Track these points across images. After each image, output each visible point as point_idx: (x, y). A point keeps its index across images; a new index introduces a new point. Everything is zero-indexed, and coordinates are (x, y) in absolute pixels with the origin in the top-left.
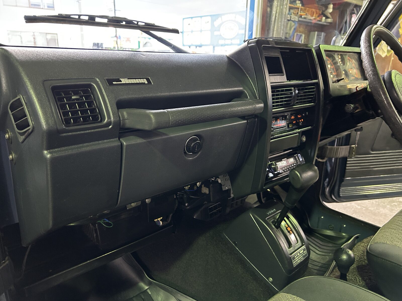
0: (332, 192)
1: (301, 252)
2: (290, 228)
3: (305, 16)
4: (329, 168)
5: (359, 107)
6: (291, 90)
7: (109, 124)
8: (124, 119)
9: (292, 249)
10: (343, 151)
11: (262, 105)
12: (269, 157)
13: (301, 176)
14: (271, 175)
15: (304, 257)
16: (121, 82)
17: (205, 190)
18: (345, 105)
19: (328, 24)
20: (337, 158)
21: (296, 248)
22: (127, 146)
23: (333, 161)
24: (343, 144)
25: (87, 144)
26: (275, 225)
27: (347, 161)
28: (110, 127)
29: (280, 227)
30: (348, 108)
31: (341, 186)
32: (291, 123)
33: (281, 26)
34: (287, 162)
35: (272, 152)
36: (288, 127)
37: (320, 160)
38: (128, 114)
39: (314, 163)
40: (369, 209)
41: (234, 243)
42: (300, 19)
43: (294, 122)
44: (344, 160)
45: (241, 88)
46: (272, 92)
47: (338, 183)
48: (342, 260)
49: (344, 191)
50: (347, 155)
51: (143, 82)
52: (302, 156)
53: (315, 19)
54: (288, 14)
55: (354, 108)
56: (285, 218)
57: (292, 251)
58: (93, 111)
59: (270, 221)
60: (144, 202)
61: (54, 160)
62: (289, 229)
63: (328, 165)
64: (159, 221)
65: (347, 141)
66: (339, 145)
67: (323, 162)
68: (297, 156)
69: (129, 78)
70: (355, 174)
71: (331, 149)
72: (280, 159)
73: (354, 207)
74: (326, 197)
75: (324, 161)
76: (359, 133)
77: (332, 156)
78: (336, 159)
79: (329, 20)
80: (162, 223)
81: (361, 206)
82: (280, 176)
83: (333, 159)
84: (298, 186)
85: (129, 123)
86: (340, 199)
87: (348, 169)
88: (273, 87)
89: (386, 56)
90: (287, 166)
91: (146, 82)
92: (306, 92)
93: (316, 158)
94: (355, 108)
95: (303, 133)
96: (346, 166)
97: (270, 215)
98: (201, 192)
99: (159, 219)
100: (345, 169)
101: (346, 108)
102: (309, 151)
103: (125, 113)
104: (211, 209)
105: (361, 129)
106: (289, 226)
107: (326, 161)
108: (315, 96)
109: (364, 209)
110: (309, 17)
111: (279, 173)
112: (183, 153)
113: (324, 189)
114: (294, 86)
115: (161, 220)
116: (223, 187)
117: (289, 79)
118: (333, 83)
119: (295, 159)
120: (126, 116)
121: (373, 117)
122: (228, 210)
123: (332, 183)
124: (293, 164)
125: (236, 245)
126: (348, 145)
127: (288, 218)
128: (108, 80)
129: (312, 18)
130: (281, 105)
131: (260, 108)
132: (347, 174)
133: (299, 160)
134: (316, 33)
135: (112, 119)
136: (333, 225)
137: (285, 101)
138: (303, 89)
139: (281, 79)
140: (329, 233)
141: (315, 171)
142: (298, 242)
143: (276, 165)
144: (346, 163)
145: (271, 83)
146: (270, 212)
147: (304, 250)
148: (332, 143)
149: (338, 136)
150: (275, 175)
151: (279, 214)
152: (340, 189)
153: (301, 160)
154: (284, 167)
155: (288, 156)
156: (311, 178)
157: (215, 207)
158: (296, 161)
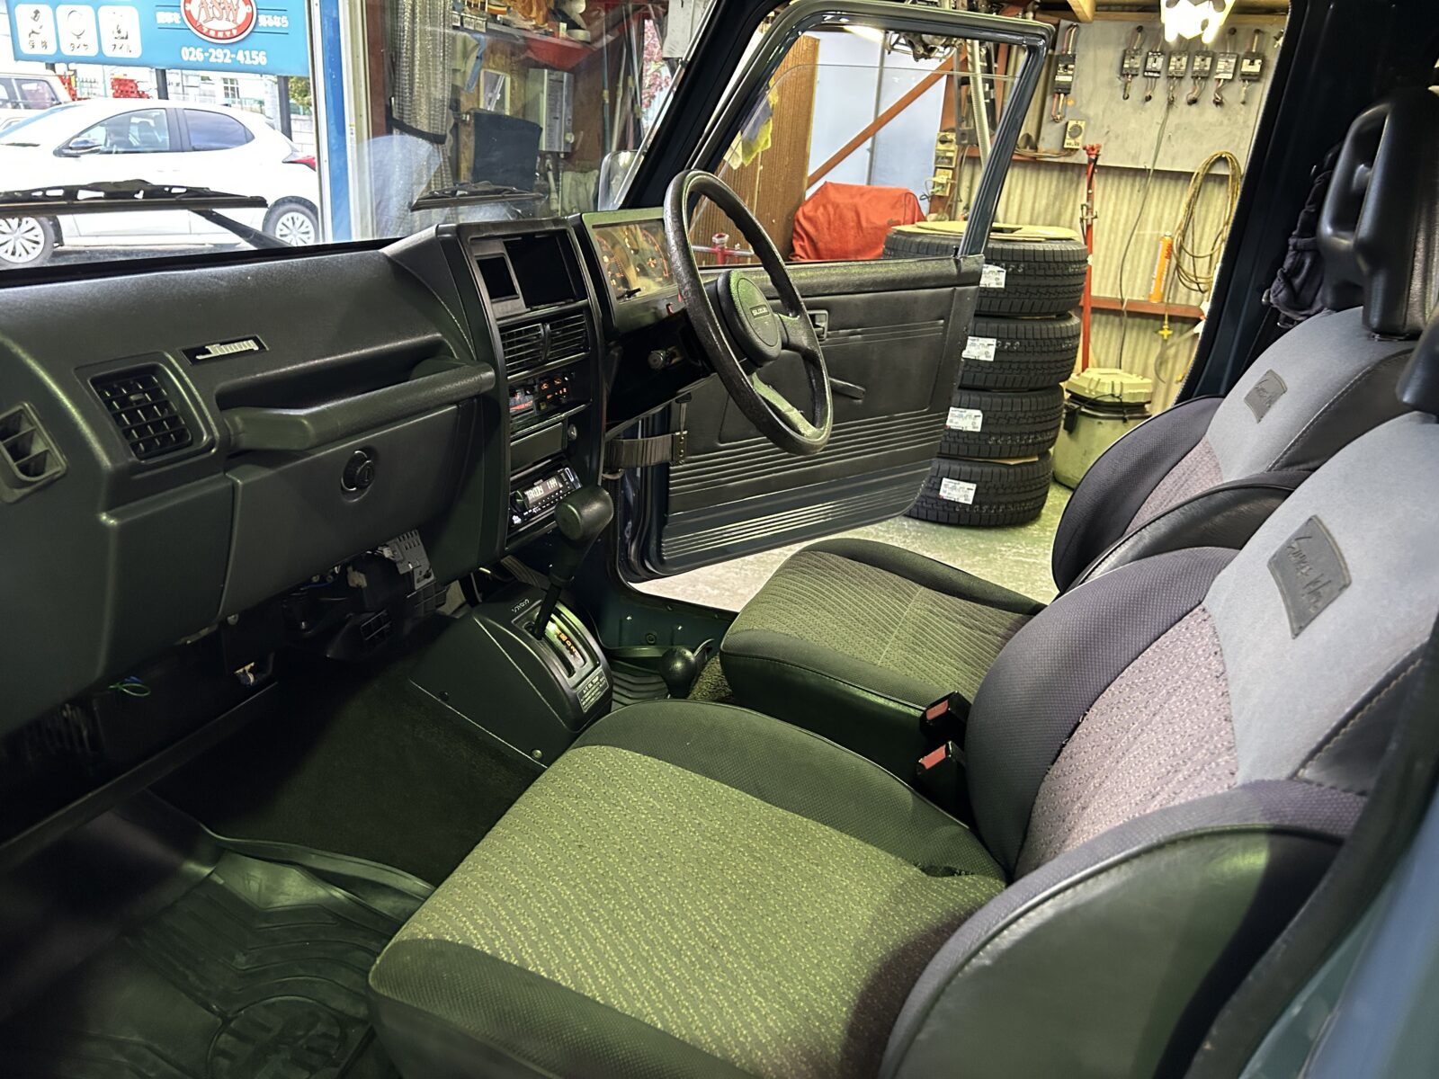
0: (643, 554)
1: (594, 681)
2: (566, 634)
3: (507, 17)
4: (632, 495)
5: (677, 354)
6: (536, 329)
7: (211, 445)
8: (237, 433)
9: (575, 678)
10: (658, 449)
11: (491, 374)
12: (512, 479)
13: (579, 513)
14: (517, 520)
15: (601, 690)
16: (209, 353)
17: (358, 579)
18: (650, 353)
19: (578, 46)
20: (646, 467)
21: (583, 675)
22: (244, 486)
23: (638, 475)
24: (657, 430)
25: (172, 491)
26: (532, 633)
27: (669, 472)
28: (213, 451)
29: (544, 635)
30: (655, 361)
31: (664, 534)
32: (543, 399)
33: (434, 48)
34: (545, 488)
35: (515, 467)
36: (539, 408)
37: (610, 477)
38: (245, 421)
39: (600, 484)
40: (739, 591)
41: (442, 696)
42: (492, 26)
43: (549, 397)
44: (663, 469)
45: (439, 335)
46: (503, 338)
47: (654, 528)
48: (674, 672)
49: (672, 546)
50: (669, 458)
51: (248, 348)
52: (575, 470)
53: (536, 27)
54: (454, 9)
55: (665, 359)
56: (553, 616)
57: (577, 681)
58: (173, 420)
59: (521, 626)
60: (224, 623)
61: (123, 531)
62: (564, 638)
63: (629, 487)
64: (247, 673)
65: (665, 425)
66: (646, 435)
67: (616, 481)
68: (564, 472)
69: (222, 341)
70: (690, 502)
71: (632, 445)
72: (529, 483)
73: (704, 594)
74: (631, 569)
75: (618, 476)
76: (684, 405)
77: (634, 464)
78: (644, 470)
79: (581, 35)
80: (255, 678)
81: (718, 589)
82: (535, 520)
83: (639, 469)
84: (577, 536)
85: (246, 441)
86: (666, 568)
87: (675, 491)
88: (502, 329)
89: (742, 165)
90: (545, 498)
91: (256, 348)
92: (567, 330)
93: (601, 474)
94: (670, 356)
95: (571, 421)
96: (668, 485)
97: (519, 612)
98: (347, 584)
99: (247, 668)
100: (668, 491)
101: (651, 360)
102: (587, 458)
103: (238, 418)
104: (369, 629)
105: (688, 398)
106: (563, 631)
107: (623, 477)
108: (586, 338)
109: (727, 593)
110: (519, 21)
111: (533, 515)
112: (339, 489)
113: (626, 549)
114: (544, 320)
115: (250, 671)
116: (399, 566)
117: (530, 303)
118: (619, 298)
119: (560, 479)
120: (240, 426)
121: (707, 375)
122: (408, 627)
123: (643, 528)
124: (558, 491)
125: (445, 699)
126: (668, 433)
127: (559, 614)
128: (187, 352)
129: (528, 25)
130: (519, 365)
131: (490, 379)
132: (672, 505)
133: (569, 480)
134: (546, 71)
135: (217, 434)
136: (655, 633)
137: (527, 355)
138: (559, 325)
139: (515, 306)
140: (647, 652)
141: (605, 500)
142: (585, 662)
143: (525, 496)
144: (669, 478)
145: (498, 320)
146: (518, 607)
147: (600, 677)
148: (631, 433)
149: (642, 416)
150: (525, 520)
151: (539, 608)
152: (661, 542)
153: (572, 480)
154: (541, 500)
155: (545, 475)
156: (600, 517)
157: (379, 623)
158: (563, 483)
